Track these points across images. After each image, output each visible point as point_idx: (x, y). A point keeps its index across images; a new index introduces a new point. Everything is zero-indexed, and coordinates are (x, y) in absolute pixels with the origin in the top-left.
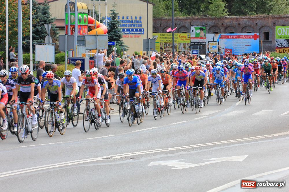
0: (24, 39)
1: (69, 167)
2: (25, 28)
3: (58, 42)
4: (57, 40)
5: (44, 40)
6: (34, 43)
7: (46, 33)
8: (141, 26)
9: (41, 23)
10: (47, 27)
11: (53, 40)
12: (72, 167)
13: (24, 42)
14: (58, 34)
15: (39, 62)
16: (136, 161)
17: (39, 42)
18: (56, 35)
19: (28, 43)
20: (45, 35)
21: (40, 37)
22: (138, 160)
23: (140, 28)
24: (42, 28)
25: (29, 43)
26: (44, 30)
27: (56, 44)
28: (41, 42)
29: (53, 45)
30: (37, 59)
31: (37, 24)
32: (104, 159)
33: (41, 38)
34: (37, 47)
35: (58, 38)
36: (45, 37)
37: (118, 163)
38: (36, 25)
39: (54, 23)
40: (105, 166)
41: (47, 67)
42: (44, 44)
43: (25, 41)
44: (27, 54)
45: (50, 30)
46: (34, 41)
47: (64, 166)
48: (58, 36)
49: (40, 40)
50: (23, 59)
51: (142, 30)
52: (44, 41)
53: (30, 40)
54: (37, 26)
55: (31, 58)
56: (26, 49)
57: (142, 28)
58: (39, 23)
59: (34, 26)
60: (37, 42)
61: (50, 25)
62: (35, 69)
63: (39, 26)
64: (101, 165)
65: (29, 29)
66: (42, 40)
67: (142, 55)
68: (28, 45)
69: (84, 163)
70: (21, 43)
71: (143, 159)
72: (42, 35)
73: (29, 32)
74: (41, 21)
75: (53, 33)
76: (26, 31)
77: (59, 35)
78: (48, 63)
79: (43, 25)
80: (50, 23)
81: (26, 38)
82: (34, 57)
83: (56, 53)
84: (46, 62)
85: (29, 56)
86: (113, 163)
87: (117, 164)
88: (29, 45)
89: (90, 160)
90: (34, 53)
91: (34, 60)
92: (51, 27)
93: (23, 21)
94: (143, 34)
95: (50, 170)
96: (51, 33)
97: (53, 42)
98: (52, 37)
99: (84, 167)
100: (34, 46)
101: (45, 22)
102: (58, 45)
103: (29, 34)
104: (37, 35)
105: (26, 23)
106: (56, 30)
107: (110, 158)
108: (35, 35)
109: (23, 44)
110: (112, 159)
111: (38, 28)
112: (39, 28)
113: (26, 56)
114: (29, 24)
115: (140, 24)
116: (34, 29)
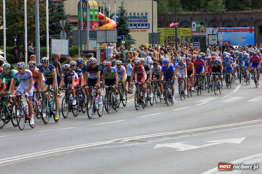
0: (41, 34)
1: (82, 150)
2: (42, 25)
3: (72, 37)
4: (71, 35)
5: (59, 35)
6: (50, 37)
8: (147, 21)
9: (57, 19)
10: (62, 23)
11: (67, 35)
12: (86, 149)
13: (41, 37)
14: (72, 29)
15: (55, 55)
16: (143, 143)
17: (55, 37)
18: (70, 30)
19: (44, 38)
20: (60, 31)
21: (56, 32)
22: (145, 143)
23: (146, 23)
24: (57, 24)
26: (59, 26)
27: (70, 38)
28: (57, 36)
29: (67, 39)
30: (53, 52)
31: (53, 20)
32: (114, 142)
33: (56, 33)
34: (53, 41)
35: (71, 32)
36: (60, 32)
37: (127, 145)
38: (52, 21)
39: (68, 20)
40: (115, 148)
41: (62, 59)
42: (59, 39)
43: (42, 36)
44: (43, 48)
45: (64, 26)
46: (50, 36)
47: (78, 149)
48: (72, 31)
49: (55, 35)
50: (41, 52)
51: (148, 25)
52: (59, 36)
53: (46, 34)
54: (53, 22)
55: (48, 51)
56: (43, 43)
57: (148, 23)
58: (54, 19)
59: (50, 22)
60: (53, 37)
61: (65, 22)
62: (51, 61)
63: (55, 22)
64: (112, 148)
65: (45, 25)
66: (58, 35)
67: (148, 48)
68: (45, 39)
69: (96, 146)
70: (38, 37)
71: (149, 142)
72: (58, 30)
73: (46, 28)
74: (56, 18)
75: (68, 29)
76: (42, 27)
77: (73, 30)
78: (63, 55)
79: (59, 21)
80: (64, 19)
81: (43, 33)
82: (50, 50)
83: (70, 46)
84: (61, 55)
85: (46, 49)
86: (122, 146)
87: (126, 147)
88: (46, 39)
89: (101, 143)
90: (50, 47)
91: (50, 53)
92: (66, 23)
93: (40, 18)
94: (149, 28)
95: (66, 153)
96: (65, 28)
97: (67, 36)
98: (66, 32)
99: (97, 149)
100: (50, 40)
101: (60, 18)
102: (72, 39)
103: (46, 30)
104: (53, 30)
105: (43, 20)
106: (70, 26)
107: (120, 141)
108: (50, 30)
109: (40, 38)
110: (121, 142)
111: (53, 24)
112: (55, 24)
113: (43, 49)
114: (46, 21)
115: (146, 19)
116: (50, 25)
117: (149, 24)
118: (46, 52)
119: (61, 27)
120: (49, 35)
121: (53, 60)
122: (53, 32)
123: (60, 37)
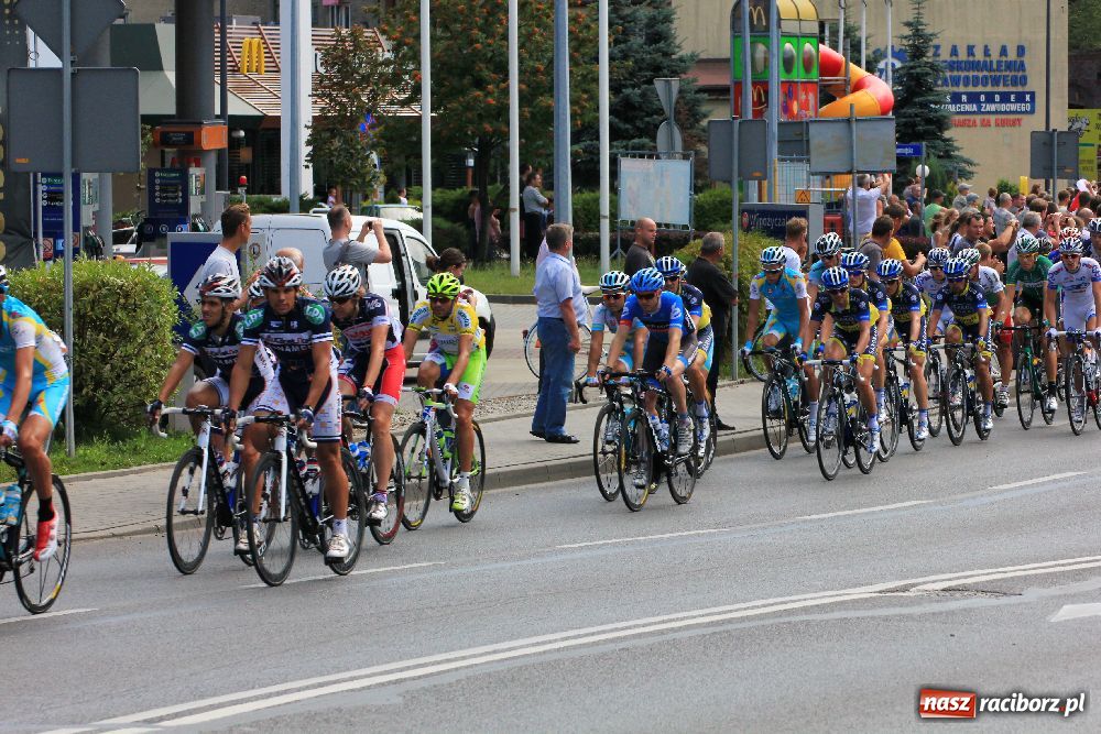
0: (576, 138)
1: (746, 625)
2: (579, 98)
3: (704, 149)
4: (700, 141)
5: (654, 138)
6: (615, 150)
7: (660, 111)
8: (1024, 80)
9: (643, 74)
10: (665, 90)
11: (684, 141)
12: (762, 623)
13: (576, 147)
14: (705, 116)
15: (633, 223)
16: (1004, 600)
17: (633, 148)
18: (698, 121)
19: (591, 153)
20: (657, 122)
21: (638, 128)
22: (1014, 600)
23: (1020, 89)
24: (643, 95)
25: (594, 153)
26: (651, 103)
27: (697, 153)
28: (642, 147)
29: (686, 157)
30: (628, 213)
31: (625, 79)
32: (880, 592)
33: (641, 133)
34: (627, 164)
35: (704, 130)
36: (657, 127)
37: (937, 607)
38: (623, 82)
39: (690, 76)
40: (886, 619)
41: (664, 243)
42: (650, 157)
43: (582, 145)
44: (587, 195)
45: (674, 100)
46: (615, 143)
47: (730, 621)
48: (704, 123)
49: (636, 141)
50: (575, 212)
51: (1028, 98)
52: (652, 144)
53: (598, 138)
54: (626, 86)
55: (605, 209)
56: (586, 175)
57: (1027, 89)
58: (632, 74)
59: (615, 88)
60: (626, 147)
61: (675, 83)
62: (619, 250)
63: (634, 87)
64: (873, 618)
65: (594, 98)
66: (645, 140)
67: (1026, 193)
68: (592, 159)
69: (806, 610)
70: (565, 150)
71: (1032, 594)
72: (647, 119)
73: (597, 109)
74: (640, 69)
75: (688, 115)
76: (583, 108)
77: (710, 122)
78: (667, 225)
79: (650, 82)
80: (674, 73)
81: (585, 131)
82: (614, 205)
83: (696, 189)
84: (659, 225)
85: (597, 201)
86: (916, 610)
87: (934, 614)
88: (596, 159)
89: (827, 598)
90: (614, 190)
91: (614, 215)
92: (680, 91)
93: (574, 70)
94: (1032, 111)
95: (677, 635)
96: (677, 112)
97: (687, 146)
98: (683, 128)
99: (808, 623)
100: (614, 162)
101: (657, 70)
102: (706, 157)
103: (597, 119)
104: (626, 120)
105: (584, 77)
106: (697, 102)
107: (905, 589)
108: (617, 120)
109: (574, 155)
110: (912, 593)
111: (628, 95)
112: (633, 93)
113: (584, 201)
114: (596, 80)
115: (1020, 74)
116: (617, 100)
117: (1033, 95)
118: (599, 211)
119: (662, 110)
120: (612, 139)
121: (626, 245)
122: (628, 126)
123: (655, 148)
